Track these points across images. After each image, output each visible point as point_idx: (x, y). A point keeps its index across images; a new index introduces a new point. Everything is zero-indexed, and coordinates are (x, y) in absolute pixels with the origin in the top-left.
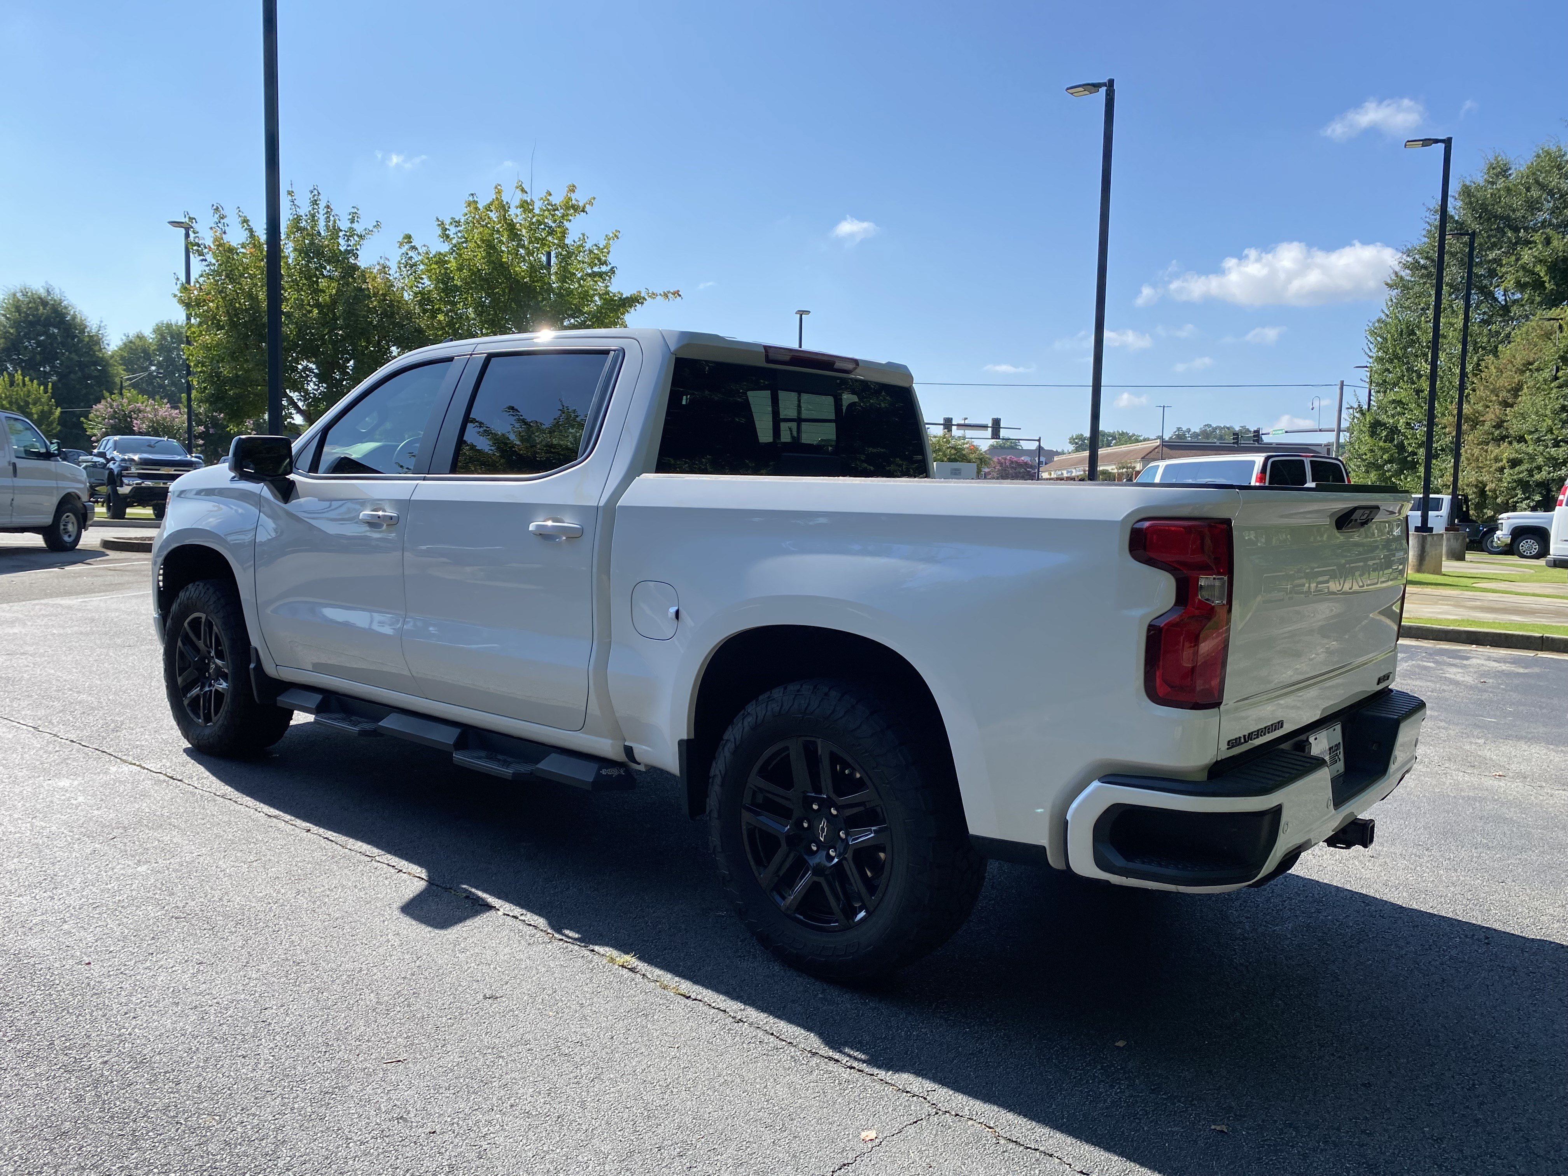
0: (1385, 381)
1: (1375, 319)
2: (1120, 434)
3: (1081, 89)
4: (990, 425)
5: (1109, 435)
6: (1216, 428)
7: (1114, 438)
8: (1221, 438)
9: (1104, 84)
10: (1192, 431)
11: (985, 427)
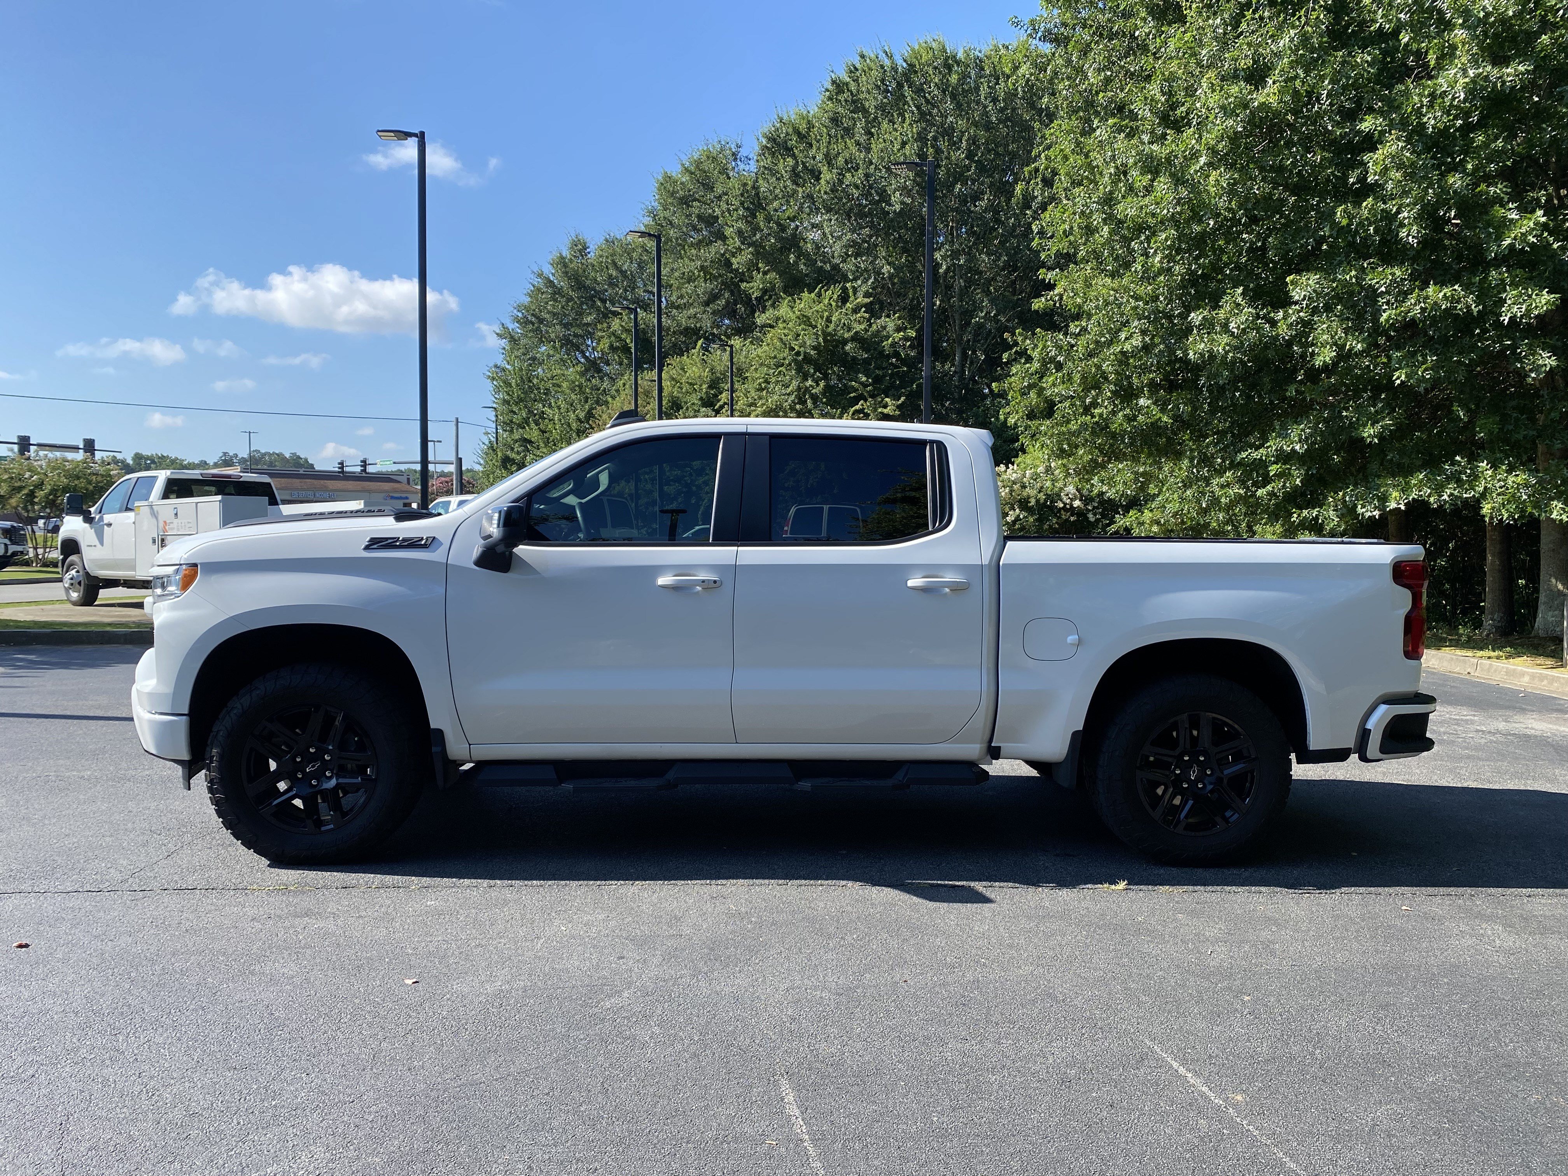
0: (511, 421)
1: (492, 365)
2: (159, 458)
3: (392, 134)
4: (81, 446)
5: (148, 458)
6: (265, 454)
7: (153, 462)
8: (271, 464)
9: (415, 135)
10: (240, 456)
11: (76, 448)
